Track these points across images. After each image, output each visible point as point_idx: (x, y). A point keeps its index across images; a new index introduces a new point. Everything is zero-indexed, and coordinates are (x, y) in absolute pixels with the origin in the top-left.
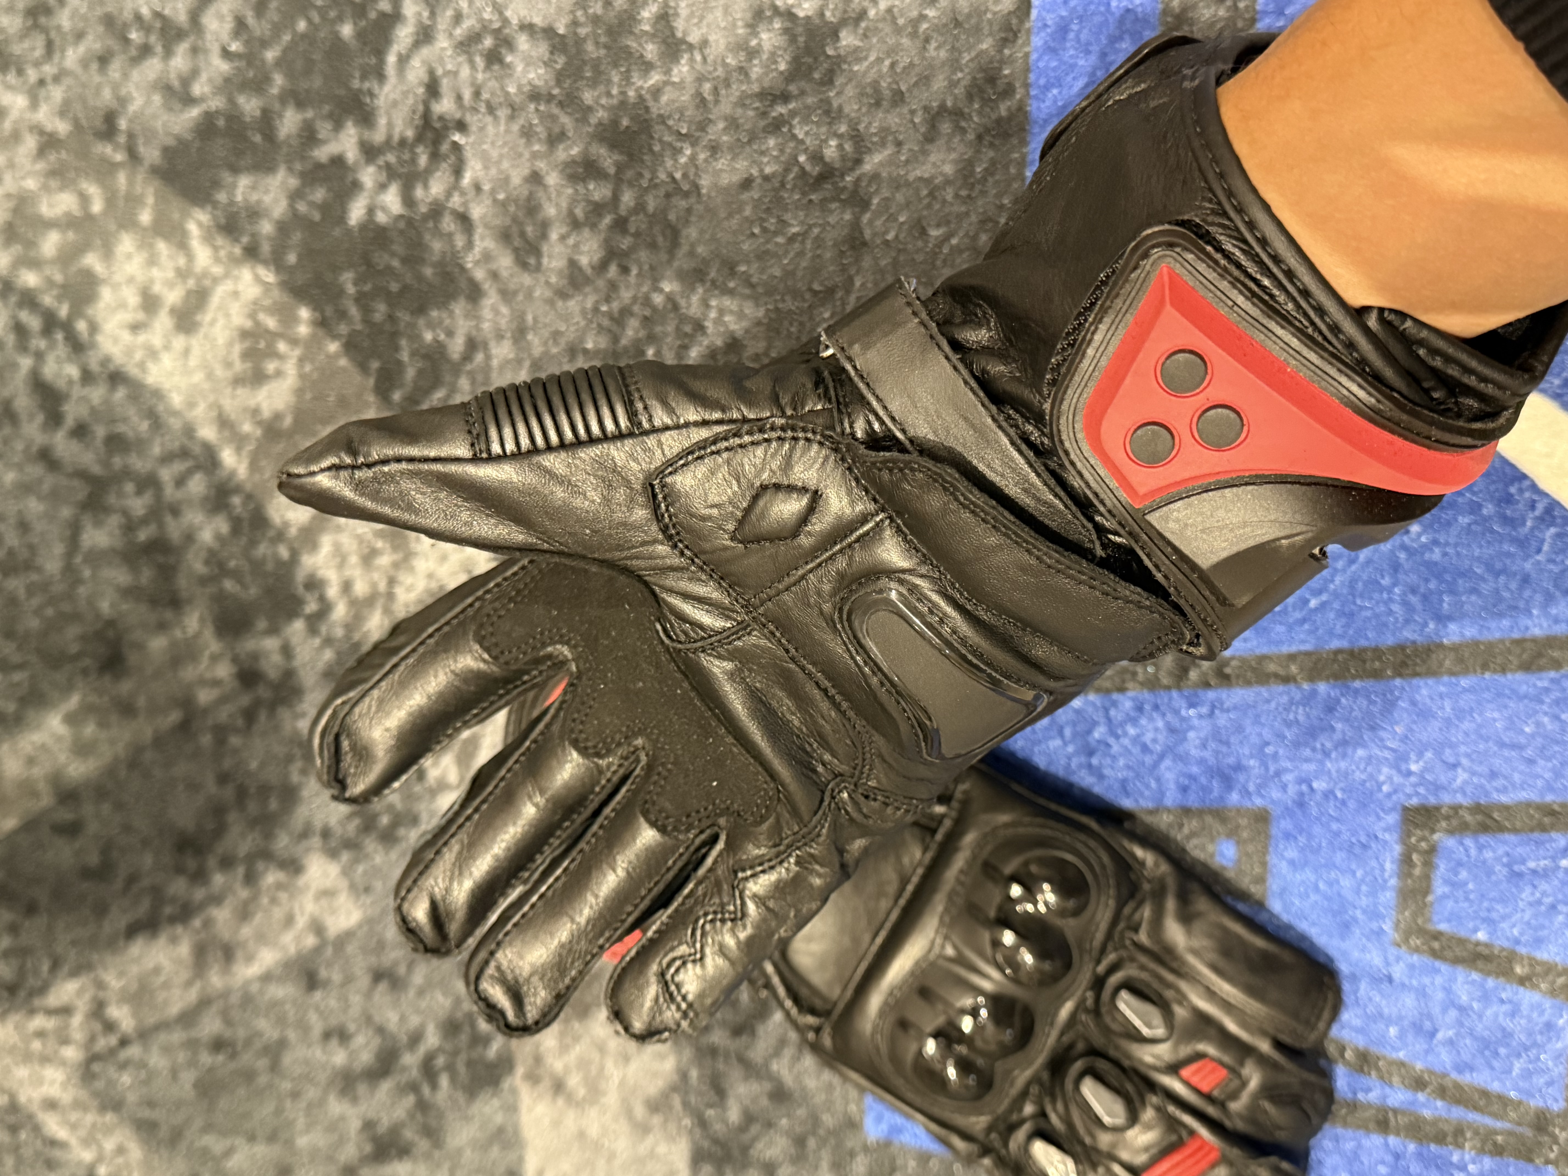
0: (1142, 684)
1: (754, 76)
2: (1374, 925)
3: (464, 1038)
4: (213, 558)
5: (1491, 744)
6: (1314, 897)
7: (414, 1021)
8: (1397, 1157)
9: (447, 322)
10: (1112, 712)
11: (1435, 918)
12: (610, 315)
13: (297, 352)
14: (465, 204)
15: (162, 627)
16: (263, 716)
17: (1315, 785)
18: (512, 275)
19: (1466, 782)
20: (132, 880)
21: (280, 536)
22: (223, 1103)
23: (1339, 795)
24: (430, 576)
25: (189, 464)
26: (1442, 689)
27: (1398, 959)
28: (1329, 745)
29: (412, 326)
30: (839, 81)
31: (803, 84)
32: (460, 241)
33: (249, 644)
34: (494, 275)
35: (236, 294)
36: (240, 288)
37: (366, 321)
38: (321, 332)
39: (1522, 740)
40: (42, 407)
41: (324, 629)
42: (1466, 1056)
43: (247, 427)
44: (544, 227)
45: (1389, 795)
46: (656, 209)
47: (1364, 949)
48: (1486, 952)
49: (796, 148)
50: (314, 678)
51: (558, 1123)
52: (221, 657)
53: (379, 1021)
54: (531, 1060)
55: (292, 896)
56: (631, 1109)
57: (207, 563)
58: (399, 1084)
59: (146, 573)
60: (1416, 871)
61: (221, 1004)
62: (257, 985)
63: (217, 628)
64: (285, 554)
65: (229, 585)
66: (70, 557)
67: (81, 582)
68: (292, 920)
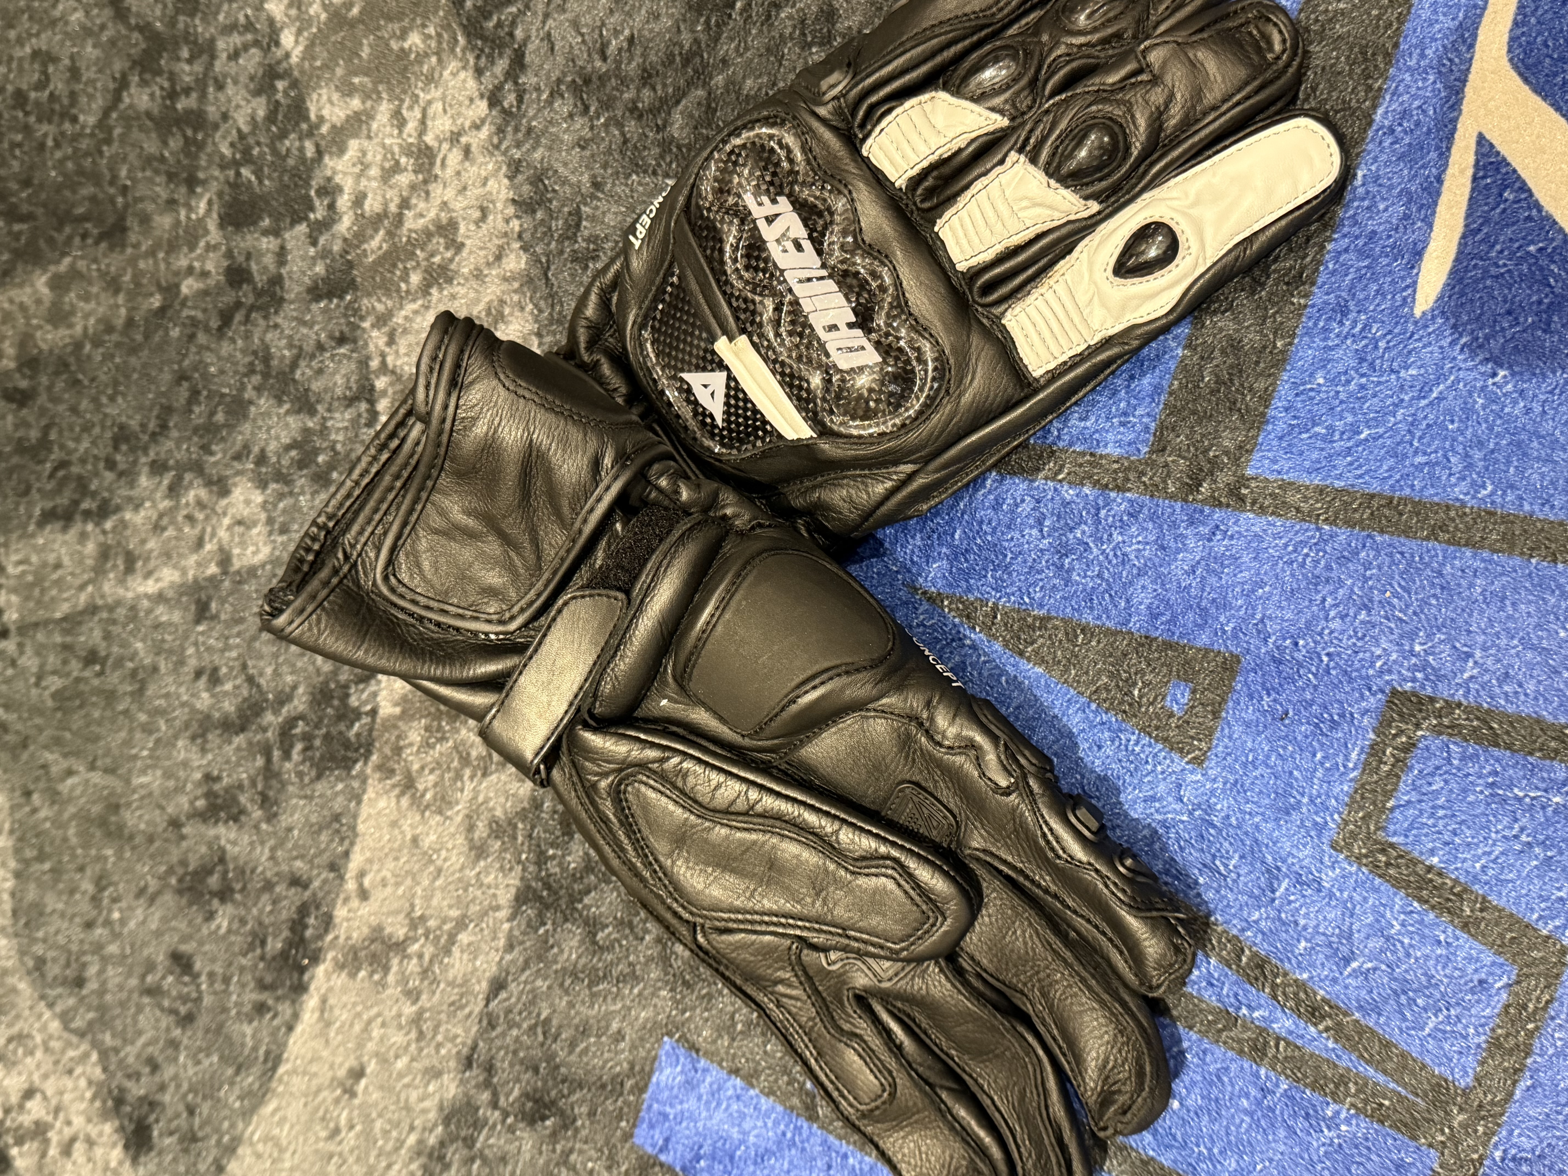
3: (332, 709)
4: (241, 142)
7: (287, 680)
11: (1391, 827)
15: (171, 204)
16: (238, 320)
17: (1301, 642)
21: (312, 130)
24: (444, 207)
26: (1479, 564)
27: (1335, 865)
28: (1331, 600)
33: (247, 241)
41: (323, 240)
43: (315, 10)
45: (1381, 672)
48: (1437, 880)
50: (297, 289)
51: (394, 824)
52: (215, 247)
53: (251, 671)
54: (387, 751)
55: (207, 518)
56: (471, 828)
57: (232, 145)
58: (250, 743)
59: (172, 143)
60: (1386, 768)
61: (105, 615)
62: (145, 603)
63: (221, 217)
64: (310, 150)
65: (245, 172)
66: (106, 113)
67: (108, 141)
68: (200, 543)
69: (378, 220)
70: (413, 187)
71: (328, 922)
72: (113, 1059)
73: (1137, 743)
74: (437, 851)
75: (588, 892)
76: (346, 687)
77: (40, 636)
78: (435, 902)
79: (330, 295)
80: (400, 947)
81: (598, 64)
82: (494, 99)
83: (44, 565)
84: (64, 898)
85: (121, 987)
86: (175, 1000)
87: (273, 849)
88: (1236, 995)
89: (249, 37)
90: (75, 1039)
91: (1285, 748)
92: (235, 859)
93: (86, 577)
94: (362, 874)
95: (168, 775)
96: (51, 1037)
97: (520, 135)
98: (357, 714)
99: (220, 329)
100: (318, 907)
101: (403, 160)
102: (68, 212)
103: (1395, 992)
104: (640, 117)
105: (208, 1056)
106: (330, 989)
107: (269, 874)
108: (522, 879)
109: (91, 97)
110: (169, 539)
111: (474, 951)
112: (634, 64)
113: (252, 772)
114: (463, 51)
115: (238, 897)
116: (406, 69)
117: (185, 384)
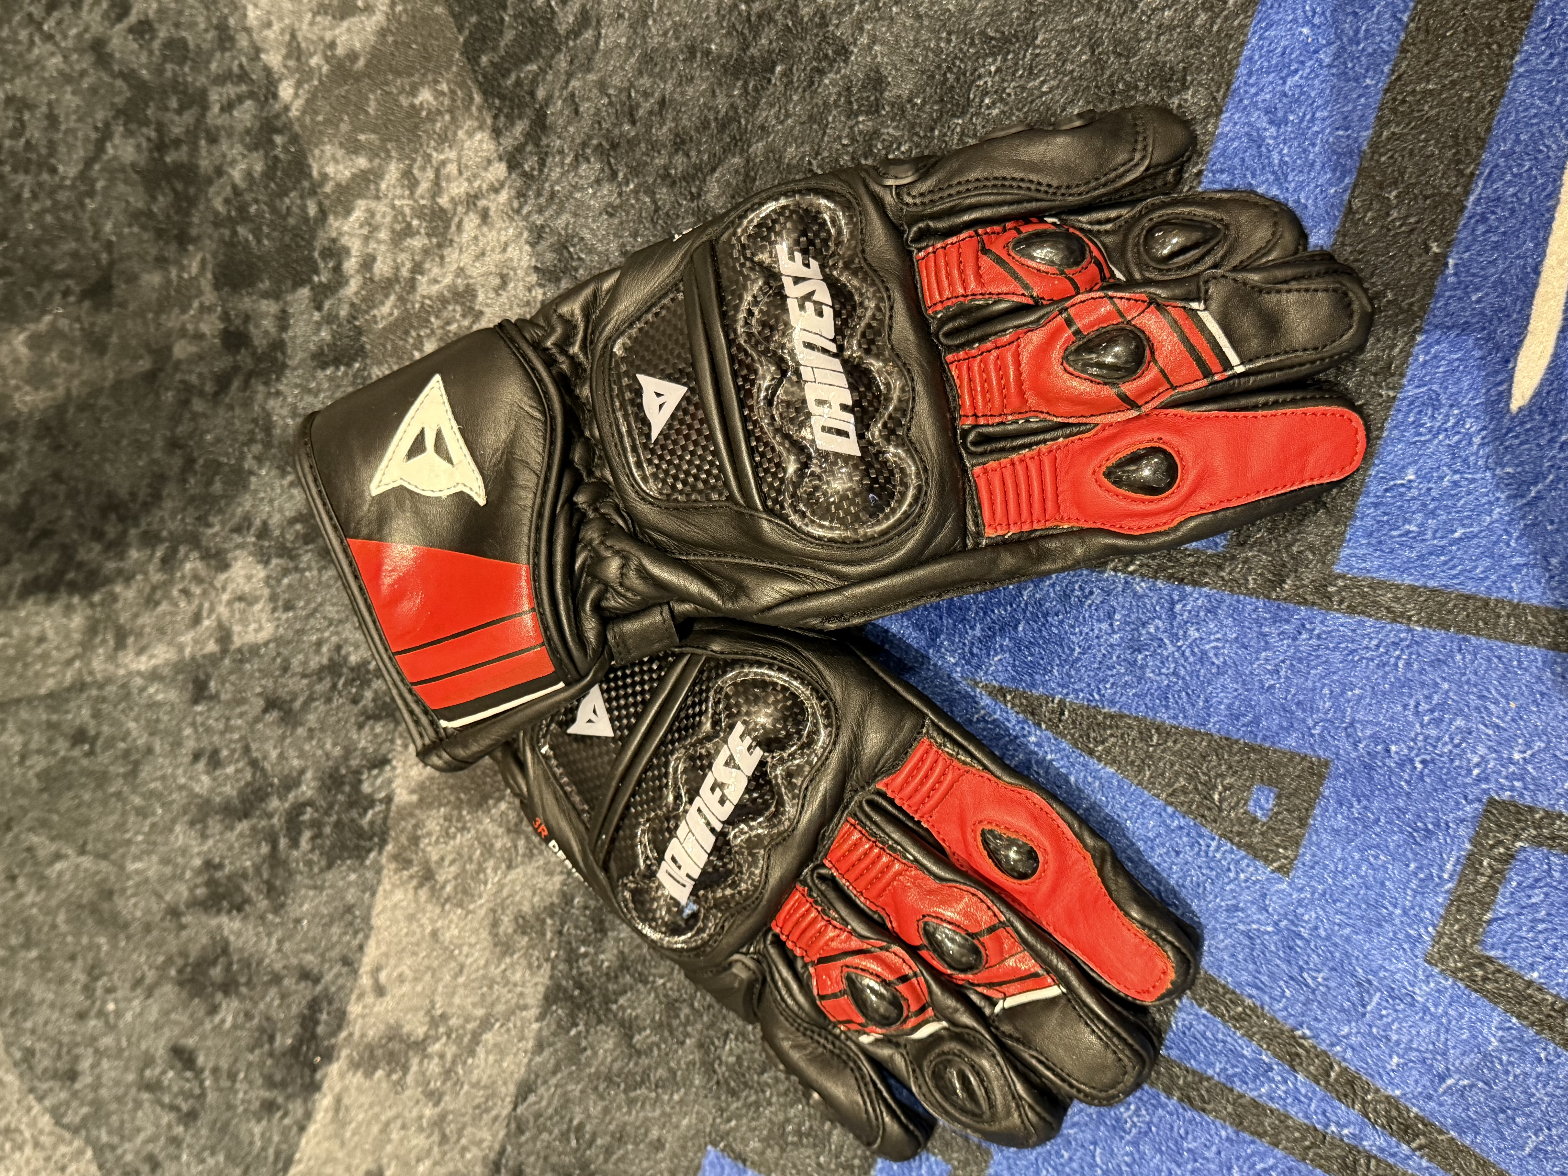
3: (343, 796)
4: (236, 197)
7: (293, 764)
11: (1488, 941)
15: (161, 262)
16: (236, 386)
17: (1393, 748)
21: (314, 189)
22: (65, 803)
24: (461, 272)
27: (1428, 979)
33: (246, 303)
41: (328, 304)
43: (316, 61)
45: (1478, 782)
48: (1537, 996)
50: (300, 355)
51: (411, 918)
52: (210, 309)
53: (255, 754)
54: (404, 840)
55: (204, 593)
56: (495, 924)
57: (227, 201)
58: (253, 829)
59: (161, 199)
60: (1483, 880)
61: (94, 692)
62: (139, 681)
63: (215, 277)
64: (312, 210)
65: (241, 230)
66: (89, 163)
67: (91, 193)
68: (196, 619)
69: (388, 284)
70: (426, 252)
71: (340, 1018)
72: (109, 1155)
73: (1218, 849)
74: (460, 947)
75: (624, 992)
76: (358, 772)
77: (24, 714)
78: (457, 1000)
79: (336, 362)
80: (420, 1046)
81: (626, 127)
82: (513, 162)
83: (28, 638)
84: (53, 987)
85: (117, 1083)
86: (176, 1096)
87: (280, 942)
88: (1324, 1113)
89: (244, 88)
90: (67, 1135)
91: (1376, 857)
92: (241, 950)
93: (72, 652)
94: (377, 970)
95: (165, 861)
96: (41, 1132)
97: (542, 200)
98: (371, 802)
99: (216, 394)
100: (330, 1003)
101: (415, 222)
102: (47, 268)
103: (1493, 1110)
104: (674, 183)
105: (213, 1154)
106: (345, 1089)
107: (278, 966)
108: (551, 977)
109: (71, 148)
110: (164, 614)
111: (500, 1051)
112: (665, 129)
113: (258, 860)
114: (480, 109)
115: (244, 990)
116: (416, 127)
117: (179, 452)
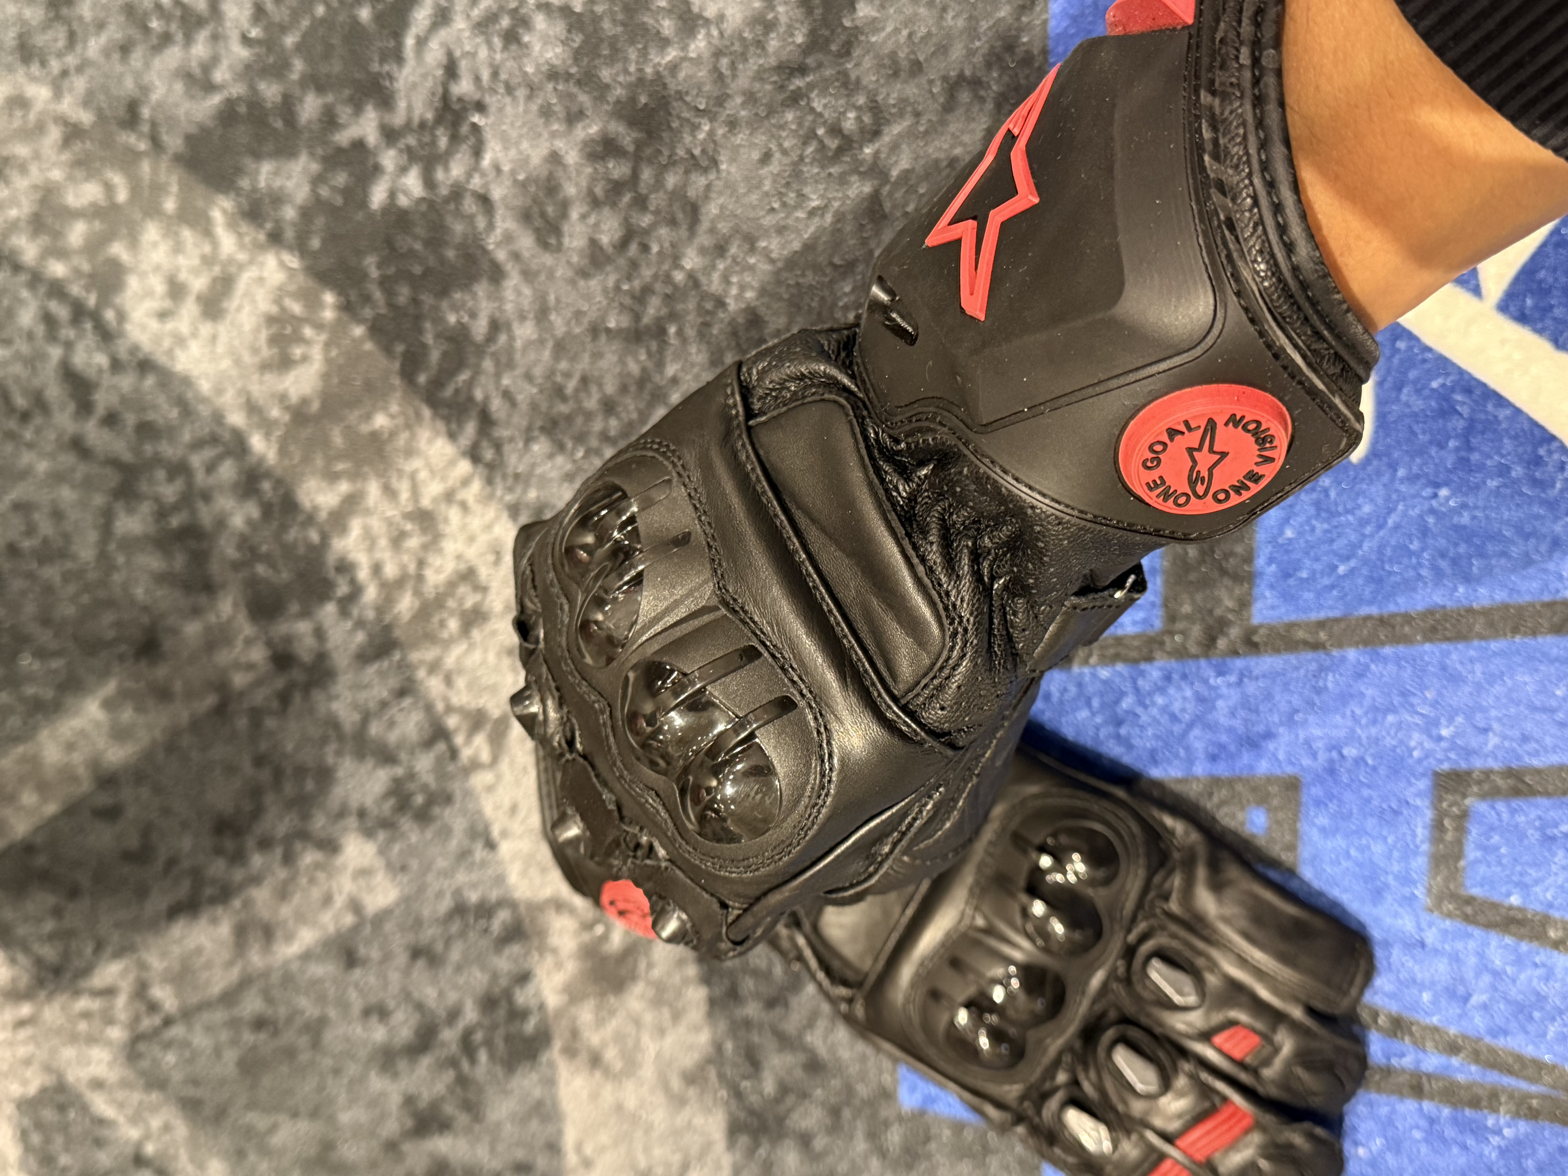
0: (1168, 653)
1: (771, 50)
2: (1406, 891)
3: (501, 1012)
4: (245, 543)
5: (1522, 708)
6: (1345, 864)
7: (452, 997)
8: (1432, 1121)
9: (470, 304)
10: (1141, 682)
11: (1468, 883)
12: (631, 294)
13: (323, 337)
14: (486, 185)
15: (196, 612)
16: (297, 698)
17: (1345, 752)
18: (533, 256)
19: (1496, 747)
20: (172, 862)
21: (310, 519)
22: (267, 1081)
23: (1370, 761)
24: (459, 557)
25: (219, 449)
26: (1472, 653)
27: (1430, 925)
28: (1358, 712)
29: (436, 308)
30: (857, 52)
31: (820, 56)
32: (481, 223)
33: (282, 628)
34: (516, 256)
35: (261, 280)
36: (266, 274)
37: (391, 305)
38: (345, 317)
39: (1554, 703)
40: (73, 396)
41: (355, 612)
42: (1500, 1021)
43: (275, 413)
44: (564, 206)
45: (1420, 761)
46: (676, 186)
47: (1396, 915)
48: (1520, 916)
49: (814, 121)
50: (346, 658)
52: (253, 641)
53: (418, 999)
54: (566, 1035)
55: (329, 877)
56: (666, 1084)
57: (237, 547)
58: (437, 1061)
59: (178, 557)
61: (261, 982)
62: (296, 964)
63: (249, 613)
64: (314, 537)
65: (259, 568)
67: (114, 569)
68: (329, 899)
70: (424, 548)
75: (792, 1110)
76: (509, 990)
77: (205, 1017)
78: (656, 1153)
79: (380, 656)
81: (560, 406)
82: (474, 456)
83: (187, 952)
92: (461, 1163)
93: (229, 954)
94: (580, 1146)
95: (370, 1106)
97: (509, 482)
98: (527, 1012)
99: (282, 709)
101: (407, 526)
102: (98, 639)
107: (496, 1168)
108: (728, 1114)
110: (300, 903)
113: (448, 1084)
114: (431, 420)
116: (381, 448)
117: (266, 766)
